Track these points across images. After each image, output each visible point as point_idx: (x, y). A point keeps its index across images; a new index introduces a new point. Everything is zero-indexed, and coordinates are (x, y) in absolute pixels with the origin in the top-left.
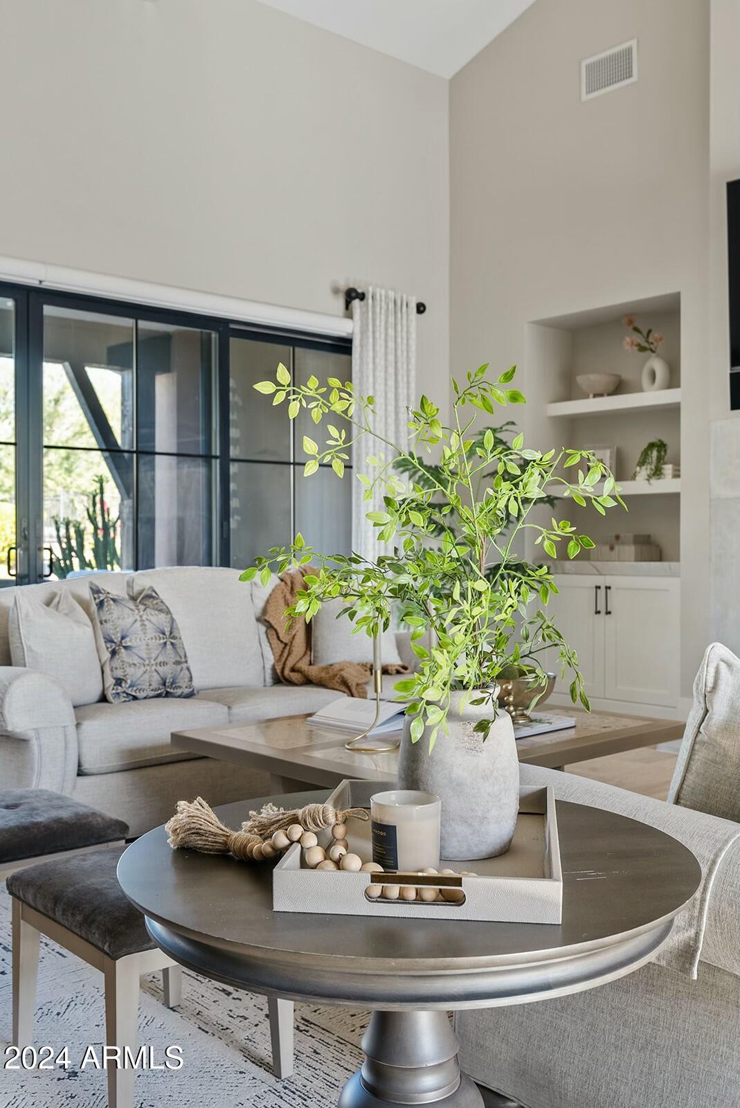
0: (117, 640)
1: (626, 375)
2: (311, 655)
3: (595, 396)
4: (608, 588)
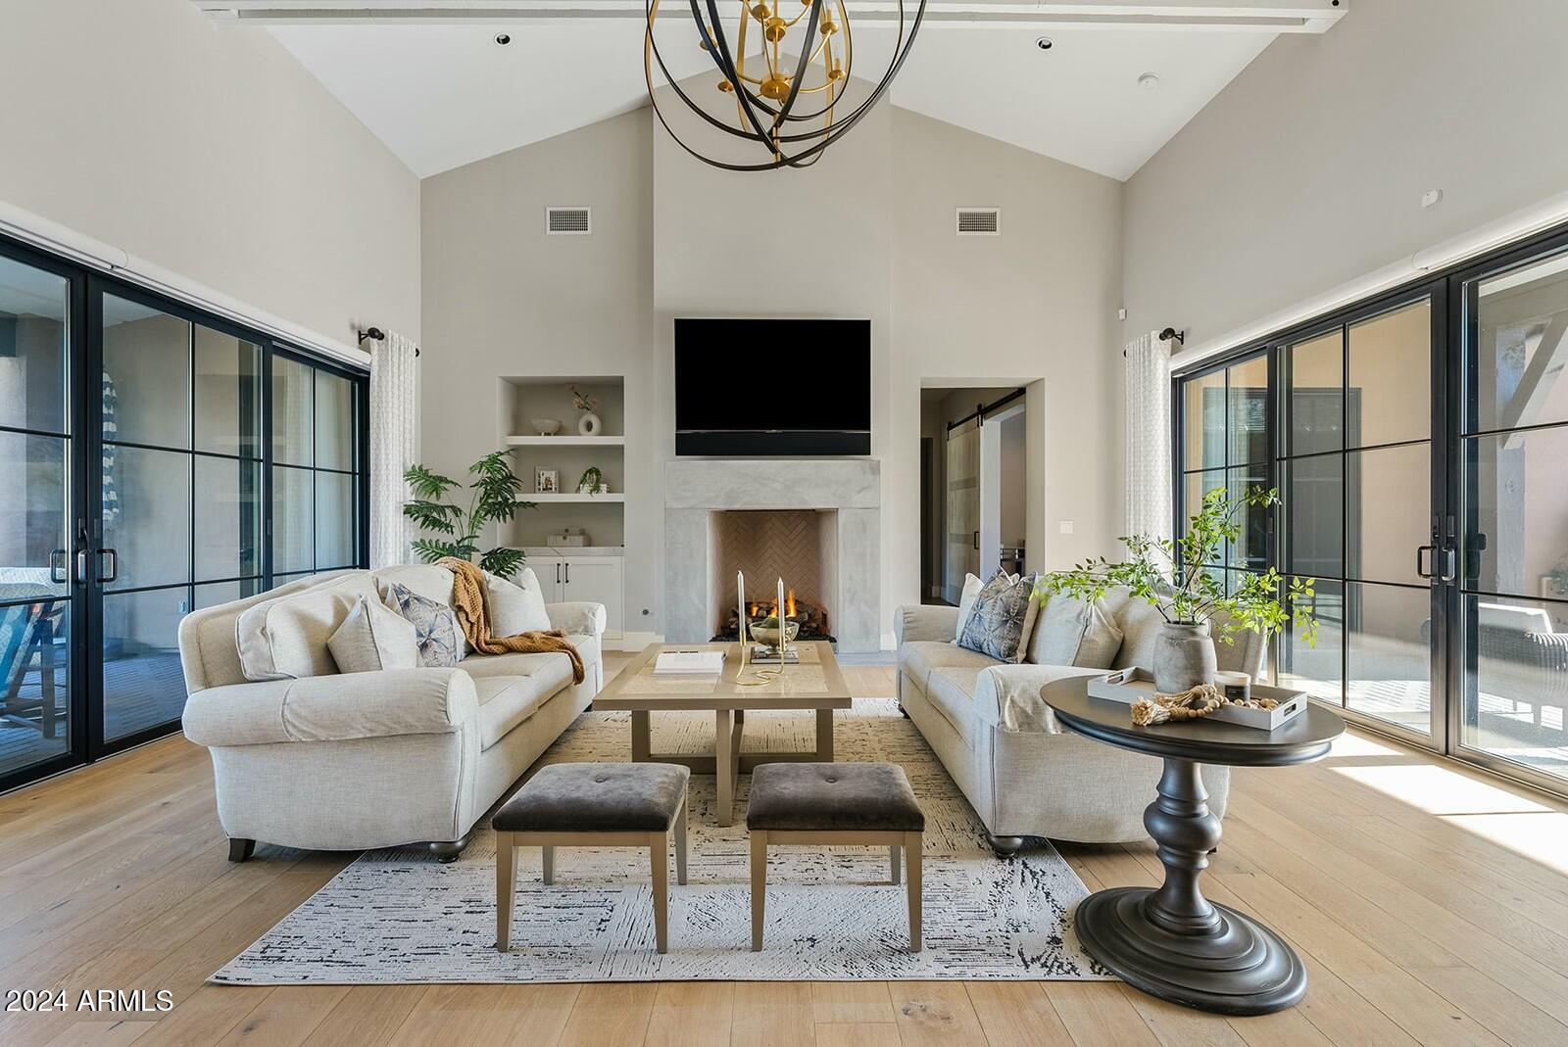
0: (426, 634)
1: (566, 423)
2: (491, 630)
3: (546, 434)
4: (567, 565)
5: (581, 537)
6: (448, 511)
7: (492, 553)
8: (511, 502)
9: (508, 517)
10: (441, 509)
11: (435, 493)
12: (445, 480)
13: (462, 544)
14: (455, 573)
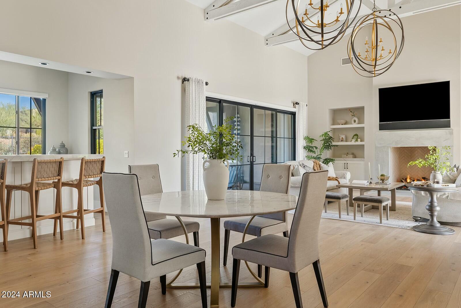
1: (348, 120)
3: (342, 125)
4: (347, 163)
5: (352, 155)
6: (314, 148)
7: (326, 159)
8: (331, 145)
9: (330, 149)
10: (312, 147)
11: (311, 143)
12: (313, 139)
13: (317, 157)
14: (314, 162)
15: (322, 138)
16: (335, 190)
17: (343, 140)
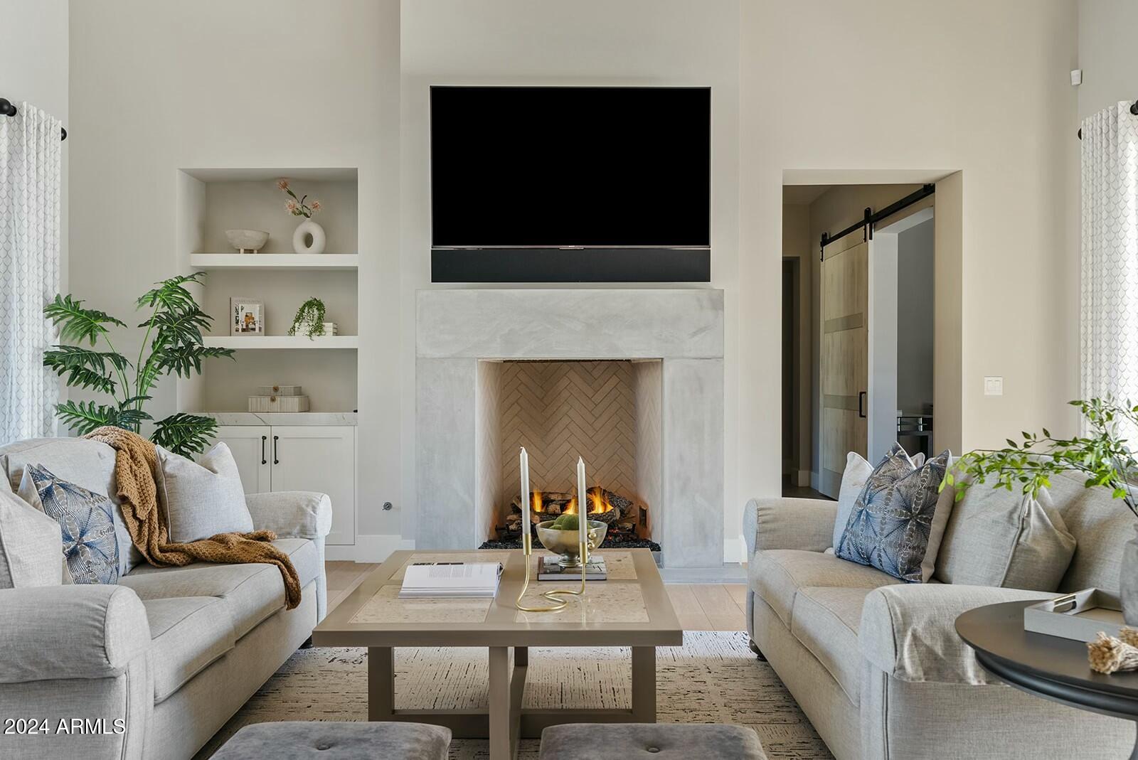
1: (275, 236)
2: (168, 532)
3: (246, 252)
4: (276, 438)
5: (296, 400)
6: (107, 362)
7: (170, 421)
8: (196, 347)
9: (192, 369)
10: (97, 359)
11: (88, 336)
12: (105, 318)
13: (125, 409)
14: (117, 449)
15: (149, 312)
16: (266, 625)
17: (251, 326)
